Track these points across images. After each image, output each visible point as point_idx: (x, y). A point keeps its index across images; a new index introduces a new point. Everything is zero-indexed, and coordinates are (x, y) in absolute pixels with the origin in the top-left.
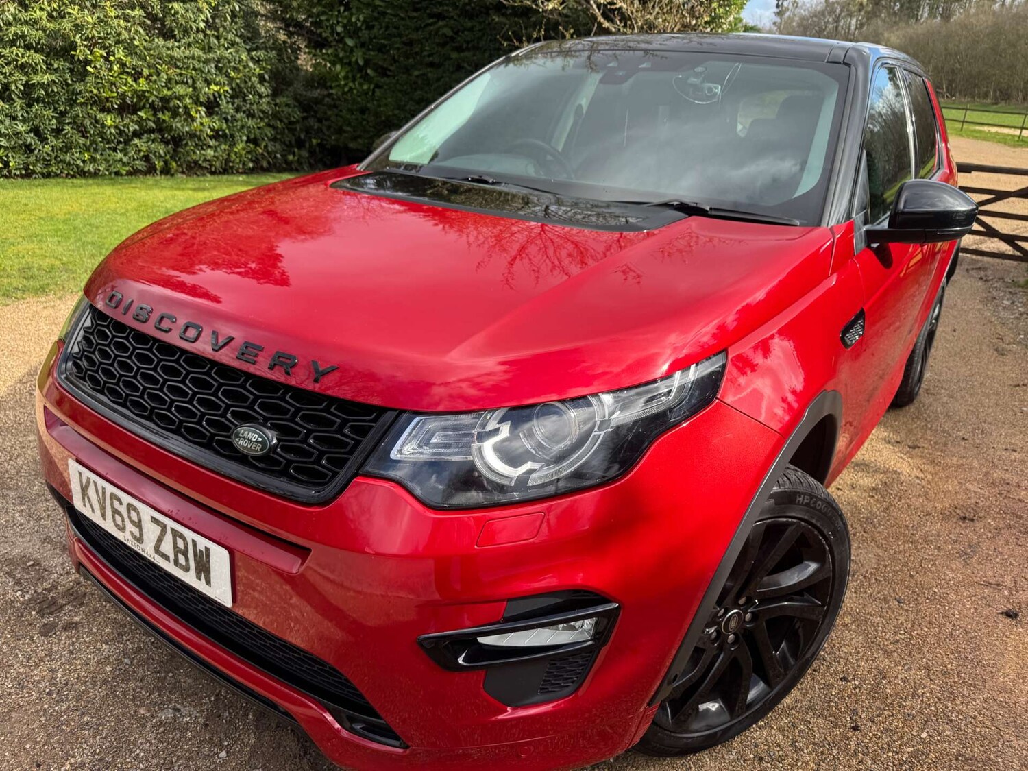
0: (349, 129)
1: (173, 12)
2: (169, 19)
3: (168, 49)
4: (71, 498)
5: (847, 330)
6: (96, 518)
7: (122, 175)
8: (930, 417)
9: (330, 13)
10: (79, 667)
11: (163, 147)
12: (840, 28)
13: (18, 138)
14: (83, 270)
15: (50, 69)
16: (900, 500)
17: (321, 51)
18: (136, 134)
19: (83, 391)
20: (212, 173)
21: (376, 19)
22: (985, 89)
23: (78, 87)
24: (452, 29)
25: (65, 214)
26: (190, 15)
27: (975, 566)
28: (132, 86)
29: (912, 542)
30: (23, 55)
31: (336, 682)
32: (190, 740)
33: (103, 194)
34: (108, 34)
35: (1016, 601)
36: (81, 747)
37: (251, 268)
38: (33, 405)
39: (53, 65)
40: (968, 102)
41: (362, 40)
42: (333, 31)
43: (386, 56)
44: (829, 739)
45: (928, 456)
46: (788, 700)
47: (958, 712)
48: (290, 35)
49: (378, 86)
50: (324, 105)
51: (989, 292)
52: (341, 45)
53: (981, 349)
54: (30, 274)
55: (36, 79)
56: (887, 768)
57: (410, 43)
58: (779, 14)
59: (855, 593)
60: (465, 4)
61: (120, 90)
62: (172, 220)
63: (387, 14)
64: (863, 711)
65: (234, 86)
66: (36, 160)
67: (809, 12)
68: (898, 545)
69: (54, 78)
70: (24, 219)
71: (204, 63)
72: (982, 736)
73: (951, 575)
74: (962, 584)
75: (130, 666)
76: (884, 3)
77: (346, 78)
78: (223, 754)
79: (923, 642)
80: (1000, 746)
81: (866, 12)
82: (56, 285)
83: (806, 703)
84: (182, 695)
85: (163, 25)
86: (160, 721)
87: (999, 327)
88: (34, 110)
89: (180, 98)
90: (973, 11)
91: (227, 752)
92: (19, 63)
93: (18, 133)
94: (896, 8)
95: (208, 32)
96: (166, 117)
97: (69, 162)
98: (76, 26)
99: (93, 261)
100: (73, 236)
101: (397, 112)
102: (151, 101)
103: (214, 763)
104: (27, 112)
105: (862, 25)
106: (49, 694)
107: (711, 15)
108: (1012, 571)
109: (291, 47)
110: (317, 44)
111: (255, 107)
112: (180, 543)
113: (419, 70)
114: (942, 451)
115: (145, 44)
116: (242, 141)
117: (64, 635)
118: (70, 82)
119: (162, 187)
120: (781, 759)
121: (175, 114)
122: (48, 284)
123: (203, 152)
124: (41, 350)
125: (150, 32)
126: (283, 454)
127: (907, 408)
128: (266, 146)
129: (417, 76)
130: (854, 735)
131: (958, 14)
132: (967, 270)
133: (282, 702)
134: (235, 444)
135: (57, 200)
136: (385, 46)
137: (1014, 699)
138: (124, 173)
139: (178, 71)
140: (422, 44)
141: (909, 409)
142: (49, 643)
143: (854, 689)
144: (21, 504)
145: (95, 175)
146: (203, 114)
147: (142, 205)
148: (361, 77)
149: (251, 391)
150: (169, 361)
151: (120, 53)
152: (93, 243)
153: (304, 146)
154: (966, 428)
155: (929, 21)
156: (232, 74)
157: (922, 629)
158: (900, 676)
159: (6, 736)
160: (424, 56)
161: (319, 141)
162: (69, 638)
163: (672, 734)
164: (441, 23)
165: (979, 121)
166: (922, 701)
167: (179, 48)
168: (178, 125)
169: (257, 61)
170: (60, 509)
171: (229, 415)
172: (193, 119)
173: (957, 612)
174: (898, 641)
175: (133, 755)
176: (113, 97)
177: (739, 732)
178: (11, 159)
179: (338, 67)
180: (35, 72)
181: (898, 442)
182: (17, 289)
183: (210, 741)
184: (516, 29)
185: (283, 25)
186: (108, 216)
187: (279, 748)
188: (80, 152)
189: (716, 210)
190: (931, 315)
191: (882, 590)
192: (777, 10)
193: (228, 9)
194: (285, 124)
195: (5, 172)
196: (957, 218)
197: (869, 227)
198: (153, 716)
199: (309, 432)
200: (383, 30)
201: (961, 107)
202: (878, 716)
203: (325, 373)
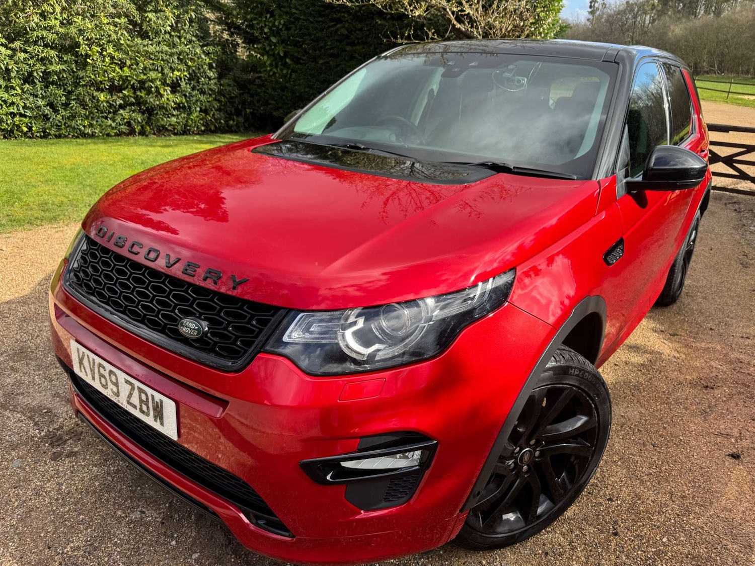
0: (272, 102)
1: (148, 19)
2: (145, 24)
3: (144, 46)
4: (72, 366)
5: (609, 252)
6: (88, 380)
7: (111, 136)
8: (687, 313)
9: (260, 19)
10: (77, 482)
11: (140, 115)
12: (637, 22)
13: (38, 110)
14: (83, 205)
15: (61, 61)
16: (660, 373)
17: (253, 46)
18: (122, 107)
19: (81, 294)
20: (175, 134)
21: (293, 23)
22: (747, 67)
23: (81, 74)
24: (347, 29)
25: (71, 165)
26: (160, 21)
27: (712, 421)
28: (119, 72)
29: (667, 404)
30: (42, 51)
31: (247, 492)
32: (151, 533)
33: (98, 150)
34: (102, 36)
35: (740, 446)
36: (78, 536)
37: (200, 208)
38: (48, 301)
39: (63, 58)
40: (734, 77)
41: (282, 38)
42: (262, 32)
43: (299, 49)
44: (596, 541)
45: (683, 341)
46: (569, 513)
47: (690, 524)
48: (231, 35)
49: (293, 71)
50: (255, 85)
51: (740, 220)
52: (267, 42)
53: (730, 263)
54: (46, 207)
55: (51, 68)
56: (637, 562)
57: (317, 40)
58: (592, 13)
59: (623, 439)
61: (110, 76)
62: (148, 173)
63: (300, 19)
64: (622, 522)
65: (191, 72)
66: (51, 126)
67: (615, 12)
68: (657, 405)
69: (64, 68)
70: (42, 168)
71: (169, 55)
72: (707, 541)
73: (693, 428)
74: (701, 434)
75: (112, 482)
76: (670, 4)
77: (271, 65)
78: (174, 543)
79: (669, 474)
80: (719, 548)
81: (657, 11)
82: (64, 215)
83: (581, 516)
84: (147, 502)
85: (141, 28)
86: (131, 520)
87: (745, 247)
88: (50, 90)
89: (152, 81)
90: (738, 8)
91: (176, 542)
92: (40, 57)
93: (39, 107)
94: (680, 8)
95: (173, 33)
96: (142, 94)
97: (74, 127)
98: (80, 30)
99: (90, 198)
101: (307, 90)
102: (132, 83)
103: (167, 548)
104: (45, 92)
105: (654, 20)
106: (57, 500)
107: (535, 18)
108: (738, 425)
109: (232, 43)
110: (250, 40)
111: (205, 87)
112: (144, 397)
113: (323, 59)
114: (694, 338)
115: (128, 42)
116: (196, 111)
117: (67, 460)
118: (75, 70)
119: (140, 145)
120: (561, 554)
121: (149, 92)
122: (59, 215)
123: (168, 119)
124: (54, 262)
125: (132, 34)
126: (212, 338)
127: (671, 306)
128: (213, 115)
129: (322, 64)
130: (614, 538)
131: (727, 12)
132: (726, 204)
133: (212, 506)
134: (180, 330)
135: (66, 155)
136: (299, 42)
137: (733, 516)
138: (113, 134)
139: (151, 61)
140: (325, 40)
141: (673, 307)
142: (57, 465)
143: (617, 506)
144: (39, 370)
145: (92, 136)
146: (169, 92)
147: (125, 158)
148: (281, 65)
149: (191, 295)
150: (137, 274)
151: (110, 49)
152: (90, 186)
153: (241, 114)
154: (713, 321)
155: (705, 17)
156: (190, 63)
157: (669, 466)
158: (650, 498)
159: (27, 528)
160: (327, 49)
161: (252, 111)
162: (70, 462)
163: (483, 535)
164: (339, 26)
165: (741, 92)
166: (665, 516)
167: (152, 45)
168: (151, 99)
169: (207, 54)
170: (65, 374)
171: (177, 311)
172: (162, 96)
173: (695, 454)
174: (651, 474)
175: (113, 542)
176: (105, 81)
177: (532, 535)
178: (34, 125)
179: (266, 57)
180: (51, 63)
181: (662, 331)
182: (37, 218)
183: (165, 534)
184: (393, 29)
185: (226, 28)
186: (101, 166)
187: (211, 539)
188: (82, 120)
189: (517, 168)
190: (688, 239)
191: (642, 437)
192: (590, 10)
193: (187, 17)
194: (227, 98)
195: (29, 134)
196: (692, 173)
197: (629, 179)
198: (126, 516)
199: (229, 323)
200: (298, 31)
201: (727, 81)
202: (632, 526)
203: (240, 284)
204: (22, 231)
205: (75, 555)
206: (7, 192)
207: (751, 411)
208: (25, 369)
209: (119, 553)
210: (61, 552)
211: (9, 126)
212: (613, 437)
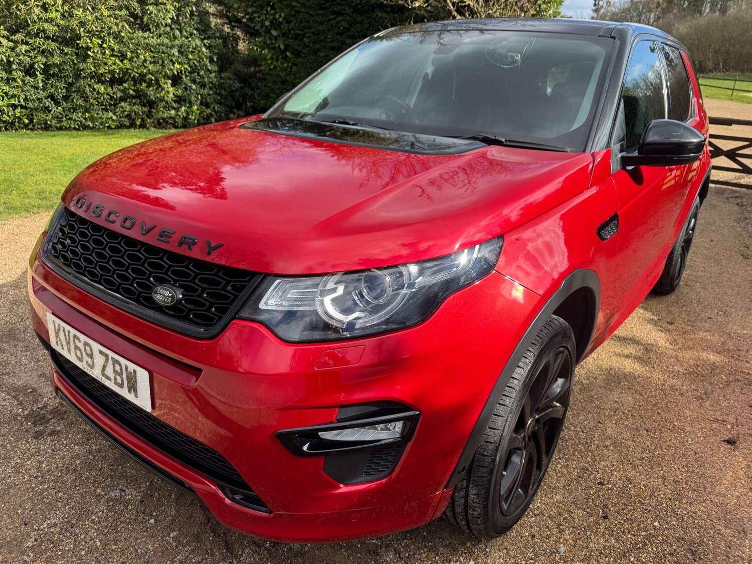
1: (149, 12)
2: (146, 17)
3: (145, 38)
4: (50, 341)
5: (603, 227)
6: (65, 353)
7: (112, 129)
8: (686, 302)
9: (261, 12)
10: (58, 460)
11: (141, 108)
13: (40, 102)
15: (62, 53)
17: (254, 39)
18: (122, 99)
20: (176, 127)
21: (293, 16)
23: (81, 66)
24: (348, 22)
25: (71, 155)
26: (161, 14)
27: (708, 407)
28: (119, 65)
30: (44, 43)
31: (223, 465)
32: (130, 511)
33: (98, 141)
34: (102, 28)
35: (736, 432)
36: (55, 513)
39: (64, 51)
40: (738, 75)
41: (283, 31)
42: (263, 25)
43: (300, 43)
44: (585, 524)
45: (681, 329)
47: (683, 509)
48: (232, 28)
49: (294, 64)
50: (256, 78)
51: (743, 214)
52: (268, 35)
53: (730, 255)
54: (43, 196)
55: (52, 60)
56: (626, 546)
57: (317, 33)
58: (596, 11)
59: (616, 424)
60: (357, 5)
61: (110, 68)
63: (301, 12)
64: (612, 506)
65: (191, 64)
66: (52, 118)
67: (619, 9)
68: (651, 391)
69: (64, 60)
70: (42, 159)
71: (170, 48)
72: (699, 526)
73: (688, 414)
74: (697, 420)
75: (93, 461)
76: (676, 2)
77: (272, 58)
78: (152, 521)
79: (662, 459)
80: (712, 533)
81: (662, 9)
83: (570, 499)
84: (127, 481)
85: (142, 21)
86: (110, 498)
87: (746, 239)
88: (50, 82)
89: (153, 74)
90: (744, 6)
91: (155, 520)
92: (41, 49)
93: (40, 99)
94: (685, 6)
95: (174, 26)
96: (143, 87)
97: (75, 119)
98: (81, 23)
100: (75, 170)
102: (132, 76)
103: (146, 527)
104: (46, 84)
105: (659, 18)
106: (36, 477)
107: (536, 10)
108: (735, 412)
109: (233, 37)
110: (252, 33)
111: (206, 80)
112: (118, 368)
113: (324, 52)
114: (692, 326)
115: (129, 35)
116: (197, 104)
117: (49, 439)
118: (76, 62)
120: (548, 537)
121: (149, 85)
123: (169, 112)
125: (133, 26)
126: (186, 305)
127: (669, 296)
128: (214, 108)
129: (322, 57)
130: (604, 522)
131: (732, 10)
132: (728, 198)
133: (188, 481)
134: (155, 298)
135: (66, 146)
136: (299, 35)
137: (726, 501)
138: (113, 127)
139: (151, 54)
140: (326, 33)
141: (671, 296)
142: (38, 443)
143: (607, 490)
144: (26, 351)
145: (93, 128)
146: (169, 85)
148: (282, 58)
149: (166, 262)
150: (114, 243)
151: (111, 42)
153: (242, 108)
154: (712, 310)
155: (710, 15)
156: (190, 56)
157: (662, 451)
158: (642, 483)
159: (5, 504)
161: (252, 104)
162: (52, 441)
164: (339, 18)
165: (746, 89)
166: (657, 500)
167: (153, 38)
168: (151, 93)
169: (208, 47)
171: (151, 279)
172: (162, 89)
173: (690, 439)
174: (643, 458)
175: (90, 520)
176: (106, 73)
178: (35, 117)
179: (266, 51)
180: (52, 56)
181: (659, 320)
182: (34, 206)
183: (144, 512)
185: (227, 21)
187: (191, 518)
188: (83, 112)
189: (510, 141)
190: (686, 227)
191: (635, 423)
192: (594, 8)
193: (188, 10)
194: (228, 92)
195: (30, 126)
196: (689, 147)
197: (624, 154)
198: (106, 495)
199: (204, 290)
200: (298, 24)
201: (732, 78)
202: (623, 509)
203: (215, 249)
204: (18, 219)
205: (52, 532)
206: (5, 180)
207: (748, 398)
208: (12, 350)
209: (97, 530)
210: (37, 528)
211: (10, 118)
212: (606, 422)
